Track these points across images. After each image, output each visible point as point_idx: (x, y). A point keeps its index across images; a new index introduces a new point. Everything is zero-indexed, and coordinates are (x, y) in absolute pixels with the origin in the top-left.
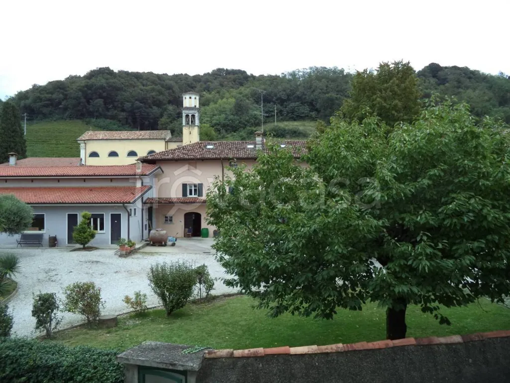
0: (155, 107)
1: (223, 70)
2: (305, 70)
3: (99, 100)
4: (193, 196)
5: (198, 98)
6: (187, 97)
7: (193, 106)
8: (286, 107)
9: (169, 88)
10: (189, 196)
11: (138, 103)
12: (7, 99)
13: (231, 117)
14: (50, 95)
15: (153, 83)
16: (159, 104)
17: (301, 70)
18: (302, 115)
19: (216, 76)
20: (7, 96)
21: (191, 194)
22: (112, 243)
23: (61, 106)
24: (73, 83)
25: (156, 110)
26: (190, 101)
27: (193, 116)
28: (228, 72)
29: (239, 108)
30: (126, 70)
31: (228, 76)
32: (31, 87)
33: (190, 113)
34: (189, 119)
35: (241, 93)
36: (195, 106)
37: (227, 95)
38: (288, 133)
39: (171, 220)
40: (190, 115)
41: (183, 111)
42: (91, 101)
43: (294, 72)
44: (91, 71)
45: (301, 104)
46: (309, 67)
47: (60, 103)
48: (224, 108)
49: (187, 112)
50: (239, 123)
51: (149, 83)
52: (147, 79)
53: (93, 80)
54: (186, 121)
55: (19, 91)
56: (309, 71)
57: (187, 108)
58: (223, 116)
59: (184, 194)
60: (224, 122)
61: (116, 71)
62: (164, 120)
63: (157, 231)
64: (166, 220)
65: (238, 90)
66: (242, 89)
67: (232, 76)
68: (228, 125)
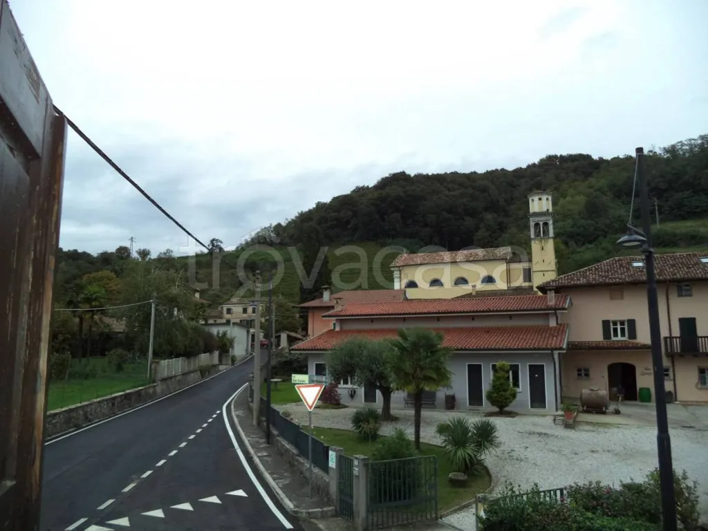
0: (467, 218)
1: (555, 157)
2: (693, 142)
3: (396, 214)
4: (619, 338)
5: (550, 198)
6: (536, 198)
7: (545, 209)
8: (667, 201)
9: (484, 190)
10: (614, 339)
11: (446, 215)
12: (287, 222)
13: (583, 222)
14: (337, 214)
15: (461, 185)
16: (472, 213)
17: (685, 143)
18: (696, 210)
19: (546, 167)
20: (287, 219)
21: (616, 335)
22: (531, 407)
23: (349, 226)
24: (362, 196)
25: (469, 222)
26: (540, 204)
27: (546, 224)
28: (564, 159)
29: (593, 209)
30: (425, 173)
31: (565, 165)
32: (315, 206)
33: (541, 220)
34: (540, 229)
35: (590, 187)
36: (548, 210)
37: (571, 191)
38: (680, 239)
39: (587, 375)
40: (541, 223)
41: (531, 219)
42: (385, 217)
43: (673, 147)
44: (383, 179)
45: (692, 194)
46: (698, 135)
47: (348, 222)
48: (569, 210)
49: (537, 219)
50: (595, 229)
51: (456, 186)
52: (453, 182)
53: (387, 190)
54: (535, 232)
55: (300, 212)
56: (699, 142)
57: (536, 214)
58: (569, 222)
59: (607, 335)
60: (570, 229)
61: (412, 175)
62: (482, 233)
63: (592, 390)
64: (580, 375)
65: (587, 182)
66: (592, 180)
67: (570, 164)
68: (578, 235)
